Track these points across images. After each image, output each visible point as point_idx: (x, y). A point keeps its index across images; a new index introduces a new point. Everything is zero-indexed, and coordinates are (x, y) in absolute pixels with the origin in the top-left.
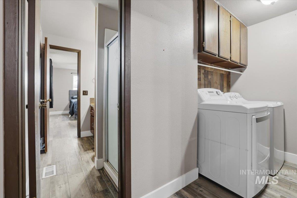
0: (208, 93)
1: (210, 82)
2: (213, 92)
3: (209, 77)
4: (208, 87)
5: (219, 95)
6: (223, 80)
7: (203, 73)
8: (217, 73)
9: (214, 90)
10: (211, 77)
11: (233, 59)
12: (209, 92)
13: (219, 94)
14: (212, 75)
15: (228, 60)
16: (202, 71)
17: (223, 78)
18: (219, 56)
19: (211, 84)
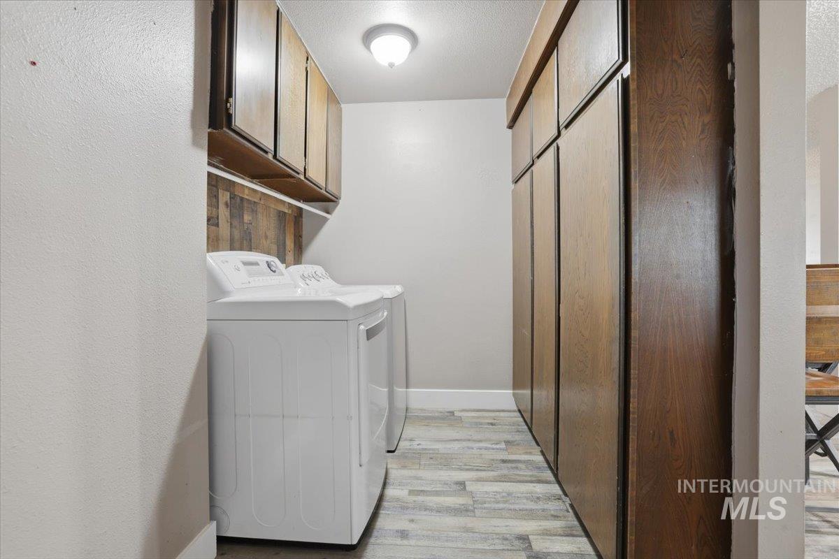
0: (241, 266)
1: (250, 233)
2: (257, 264)
3: (247, 218)
4: (241, 249)
5: (274, 272)
6: (284, 230)
7: (226, 204)
8: (267, 208)
9: (261, 258)
10: (250, 218)
11: (310, 174)
12: (245, 264)
13: (274, 269)
14: (254, 212)
15: (298, 173)
16: (224, 197)
17: (285, 226)
18: (275, 156)
19: (250, 240)
